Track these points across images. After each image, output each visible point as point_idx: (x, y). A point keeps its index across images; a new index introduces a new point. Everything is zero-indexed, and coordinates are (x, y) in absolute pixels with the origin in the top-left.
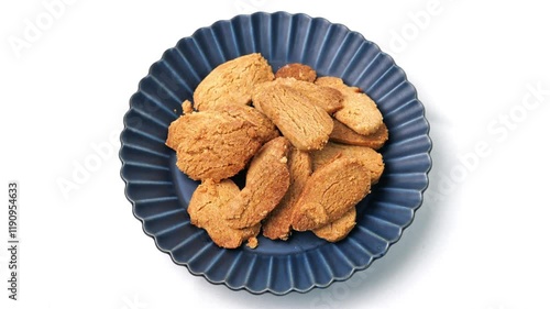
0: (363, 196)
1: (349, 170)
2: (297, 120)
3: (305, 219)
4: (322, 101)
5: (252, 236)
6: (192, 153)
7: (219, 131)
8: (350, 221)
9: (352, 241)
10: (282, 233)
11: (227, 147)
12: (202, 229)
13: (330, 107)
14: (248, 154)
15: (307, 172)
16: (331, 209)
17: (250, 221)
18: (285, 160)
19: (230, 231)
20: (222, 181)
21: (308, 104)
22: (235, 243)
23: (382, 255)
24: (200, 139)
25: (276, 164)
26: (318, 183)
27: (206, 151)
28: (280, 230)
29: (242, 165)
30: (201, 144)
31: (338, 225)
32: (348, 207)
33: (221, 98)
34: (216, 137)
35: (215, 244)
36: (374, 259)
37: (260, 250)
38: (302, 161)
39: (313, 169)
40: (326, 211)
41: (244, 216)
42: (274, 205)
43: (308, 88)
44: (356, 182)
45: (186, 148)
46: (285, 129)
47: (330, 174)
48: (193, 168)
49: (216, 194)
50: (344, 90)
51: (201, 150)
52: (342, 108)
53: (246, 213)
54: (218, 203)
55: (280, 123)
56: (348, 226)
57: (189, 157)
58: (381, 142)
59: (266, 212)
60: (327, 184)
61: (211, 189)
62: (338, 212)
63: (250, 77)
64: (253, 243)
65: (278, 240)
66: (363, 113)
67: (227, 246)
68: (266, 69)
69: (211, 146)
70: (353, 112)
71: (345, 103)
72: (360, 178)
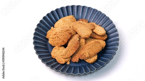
0: (99, 51)
1: (96, 43)
2: (82, 30)
3: (83, 56)
4: (89, 27)
5: (68, 61)
6: (53, 38)
7: (61, 32)
8: (96, 57)
9: (96, 63)
10: (77, 60)
11: (63, 36)
12: (54, 59)
13: (91, 28)
14: (68, 38)
15: (84, 44)
16: (90, 54)
17: (68, 56)
18: (78, 39)
19: (62, 59)
20: (61, 46)
21: (85, 27)
22: (63, 63)
23: (104, 66)
24: (55, 34)
25: (76, 40)
26: (87, 46)
27: (57, 38)
28: (76, 59)
29: (66, 41)
30: (56, 36)
31: (92, 59)
32: (95, 53)
33: (62, 26)
34: (60, 34)
35: (58, 63)
36: (102, 67)
37: (70, 65)
38: (83, 41)
39: (86, 43)
40: (89, 54)
41: (66, 55)
42: (75, 52)
43: (86, 24)
44: (97, 47)
45: (51, 37)
46: (79, 32)
47: (91, 44)
48: (53, 42)
49: (59, 49)
50: (96, 25)
51: (55, 37)
52: (95, 29)
53: (67, 54)
54: (59, 52)
55: (77, 31)
56: (95, 59)
57: (52, 40)
58: (105, 38)
59: (72, 53)
60: (89, 47)
61: (58, 48)
62: (92, 54)
63: (70, 21)
64: (68, 63)
65: (76, 62)
66: (100, 30)
67: (61, 63)
68: (74, 20)
69: (58, 36)
70: (97, 30)
71: (96, 28)
72: (99, 46)
